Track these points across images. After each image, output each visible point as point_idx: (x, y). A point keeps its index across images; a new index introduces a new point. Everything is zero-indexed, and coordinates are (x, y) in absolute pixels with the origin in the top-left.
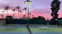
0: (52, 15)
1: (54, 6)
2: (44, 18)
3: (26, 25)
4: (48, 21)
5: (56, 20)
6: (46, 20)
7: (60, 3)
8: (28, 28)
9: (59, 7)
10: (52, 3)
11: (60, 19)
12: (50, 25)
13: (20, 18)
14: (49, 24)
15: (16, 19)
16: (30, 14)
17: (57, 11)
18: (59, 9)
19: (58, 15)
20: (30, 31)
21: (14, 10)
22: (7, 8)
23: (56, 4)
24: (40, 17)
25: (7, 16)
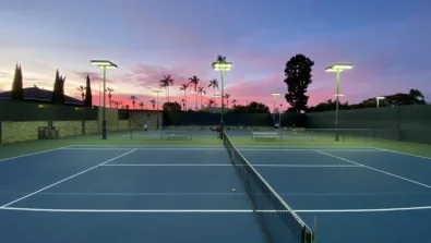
0: (288, 98)
1: (295, 72)
2: (267, 108)
3: (215, 128)
4: (277, 115)
5: (302, 112)
6: (272, 111)
7: (312, 64)
8: (222, 136)
9: (310, 76)
10: (288, 64)
11: (313, 109)
12: (285, 128)
13: (200, 108)
14: (283, 125)
15: (190, 111)
16: (227, 96)
17: (305, 86)
18: (308, 81)
19: (307, 98)
20: (227, 144)
21: (185, 87)
22: (166, 82)
23: (299, 68)
24: (254, 105)
25: (166, 104)
